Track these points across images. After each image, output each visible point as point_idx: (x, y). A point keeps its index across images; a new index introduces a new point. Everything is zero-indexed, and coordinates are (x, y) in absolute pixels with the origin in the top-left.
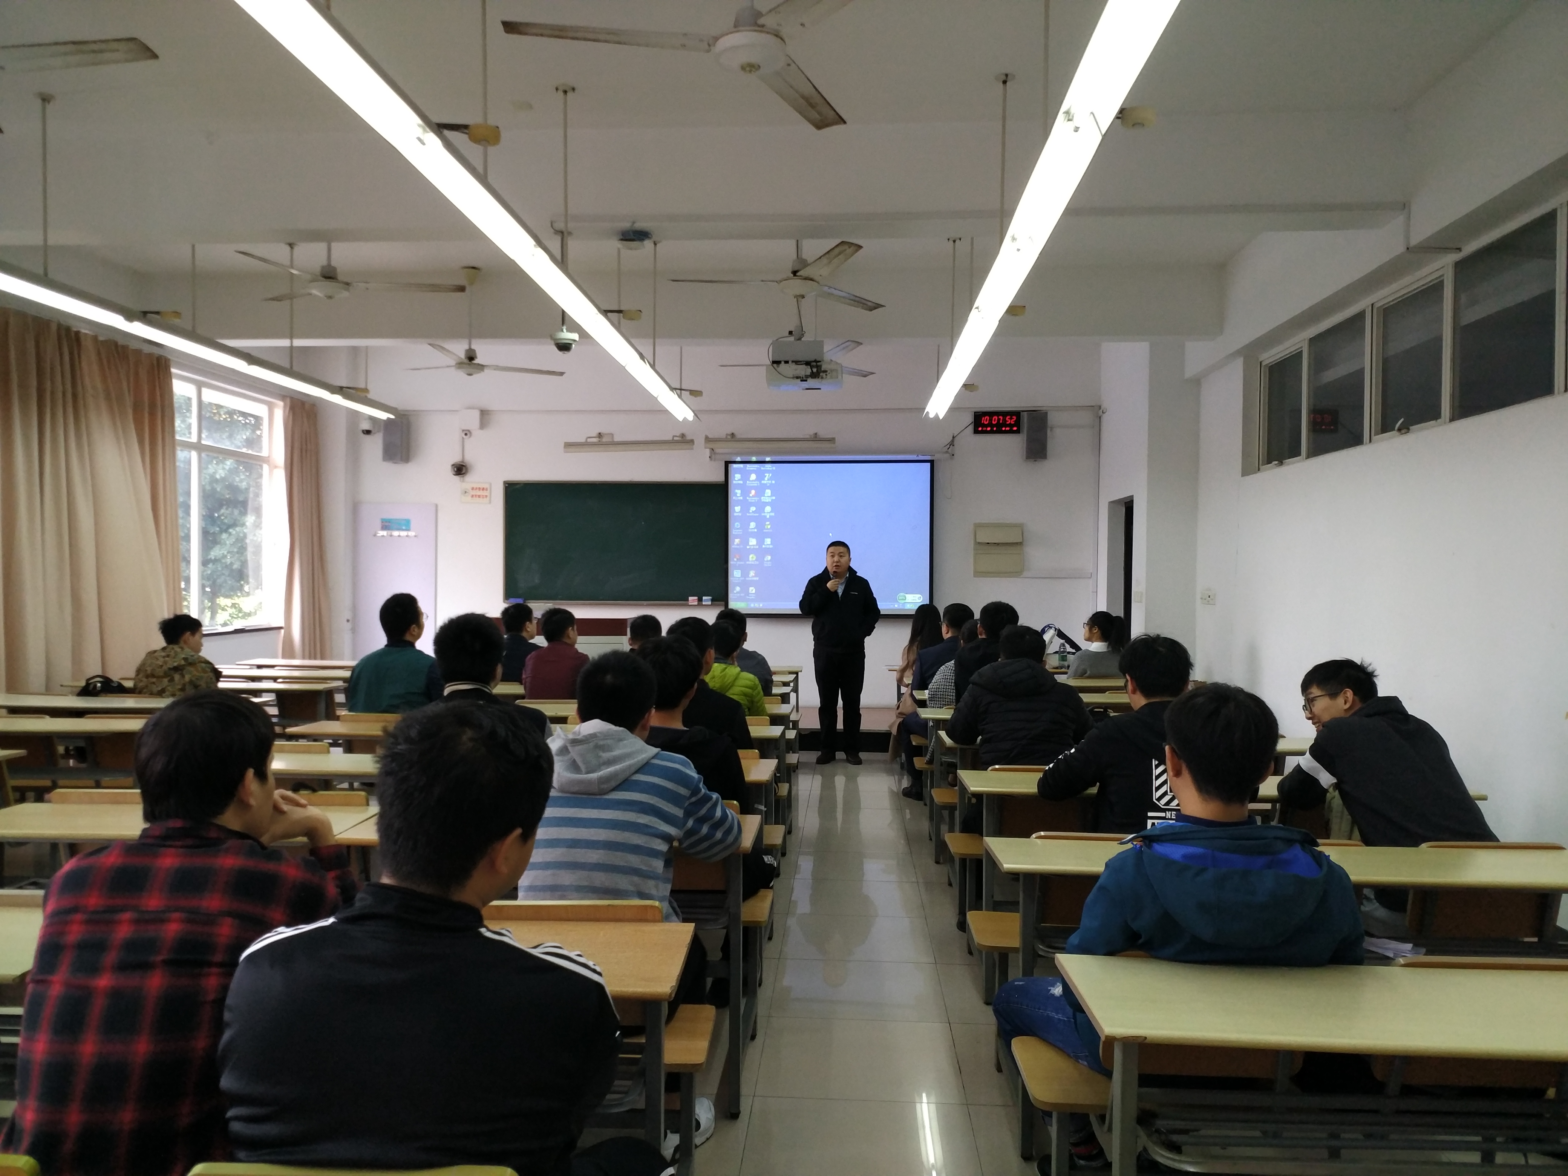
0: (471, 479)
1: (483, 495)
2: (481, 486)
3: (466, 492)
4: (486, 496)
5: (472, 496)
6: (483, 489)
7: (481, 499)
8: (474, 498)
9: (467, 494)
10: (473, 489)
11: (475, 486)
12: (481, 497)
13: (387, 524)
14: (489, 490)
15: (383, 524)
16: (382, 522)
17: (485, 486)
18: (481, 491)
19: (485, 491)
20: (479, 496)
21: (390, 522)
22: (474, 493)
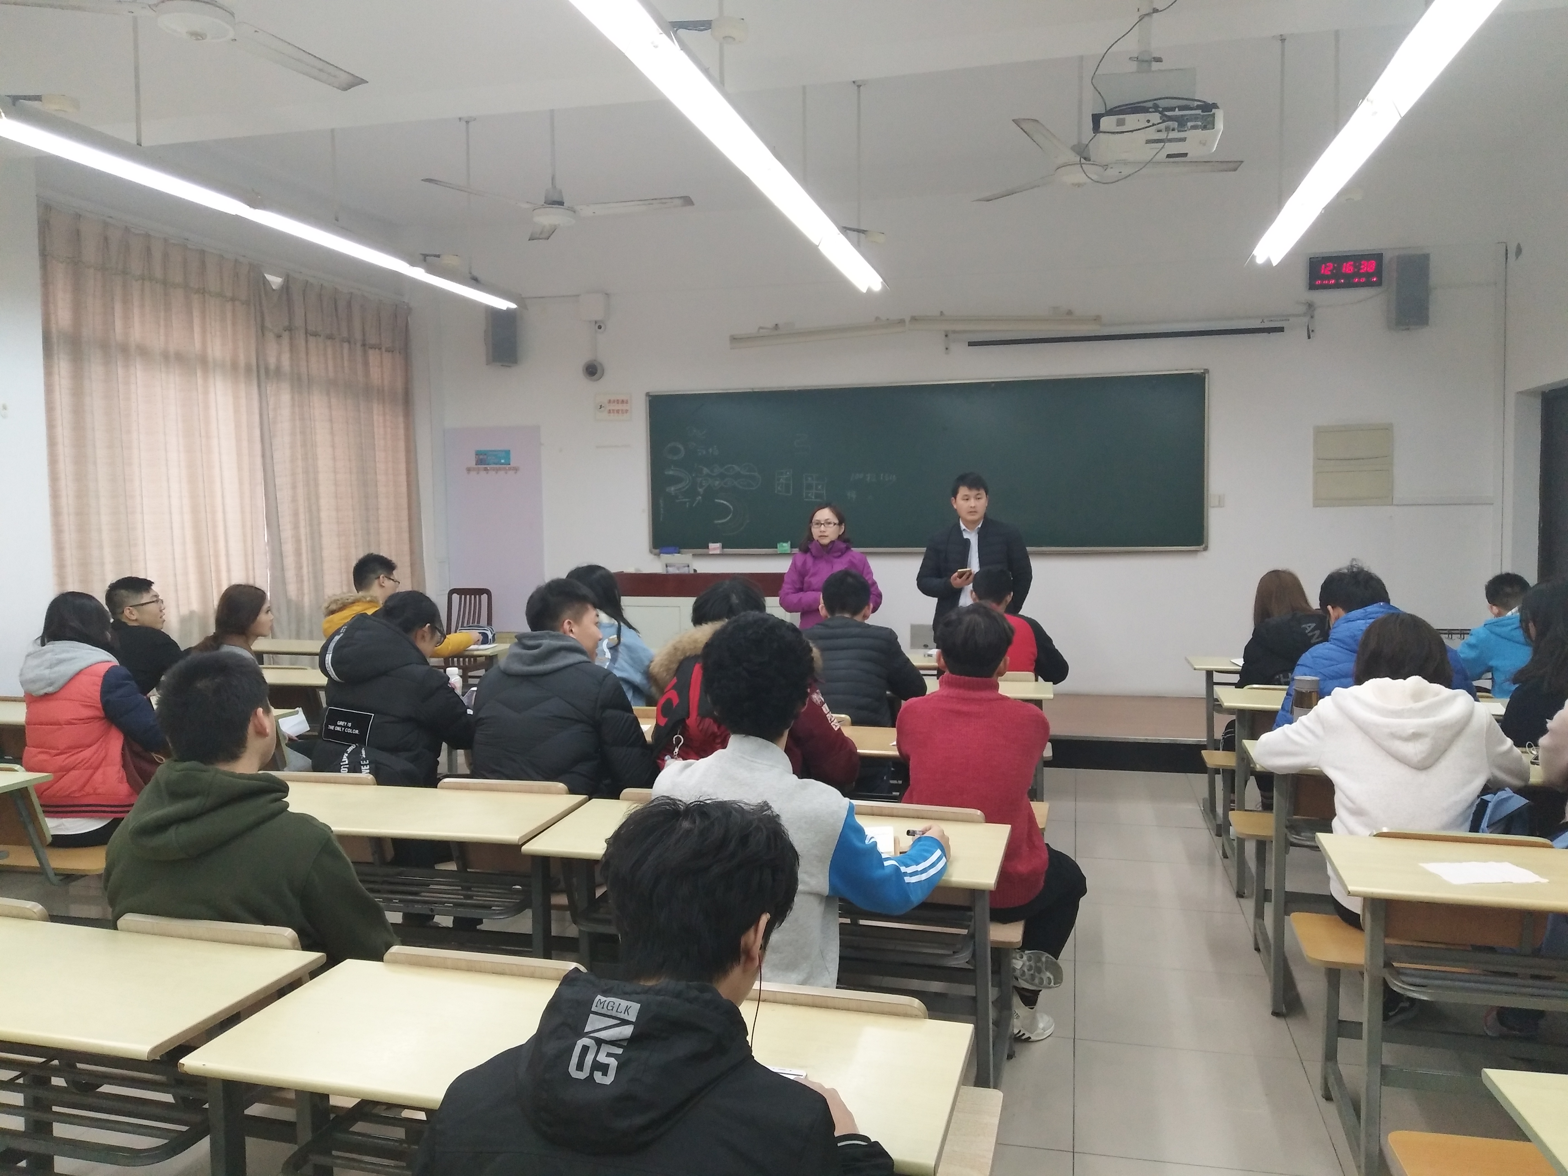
0: (607, 386)
1: (622, 410)
2: (621, 398)
3: (601, 406)
4: (627, 411)
5: (609, 411)
6: (623, 402)
8: (612, 414)
10: (610, 401)
13: (481, 457)
15: (477, 456)
16: (476, 455)
19: (625, 405)
20: (618, 411)
21: (485, 454)
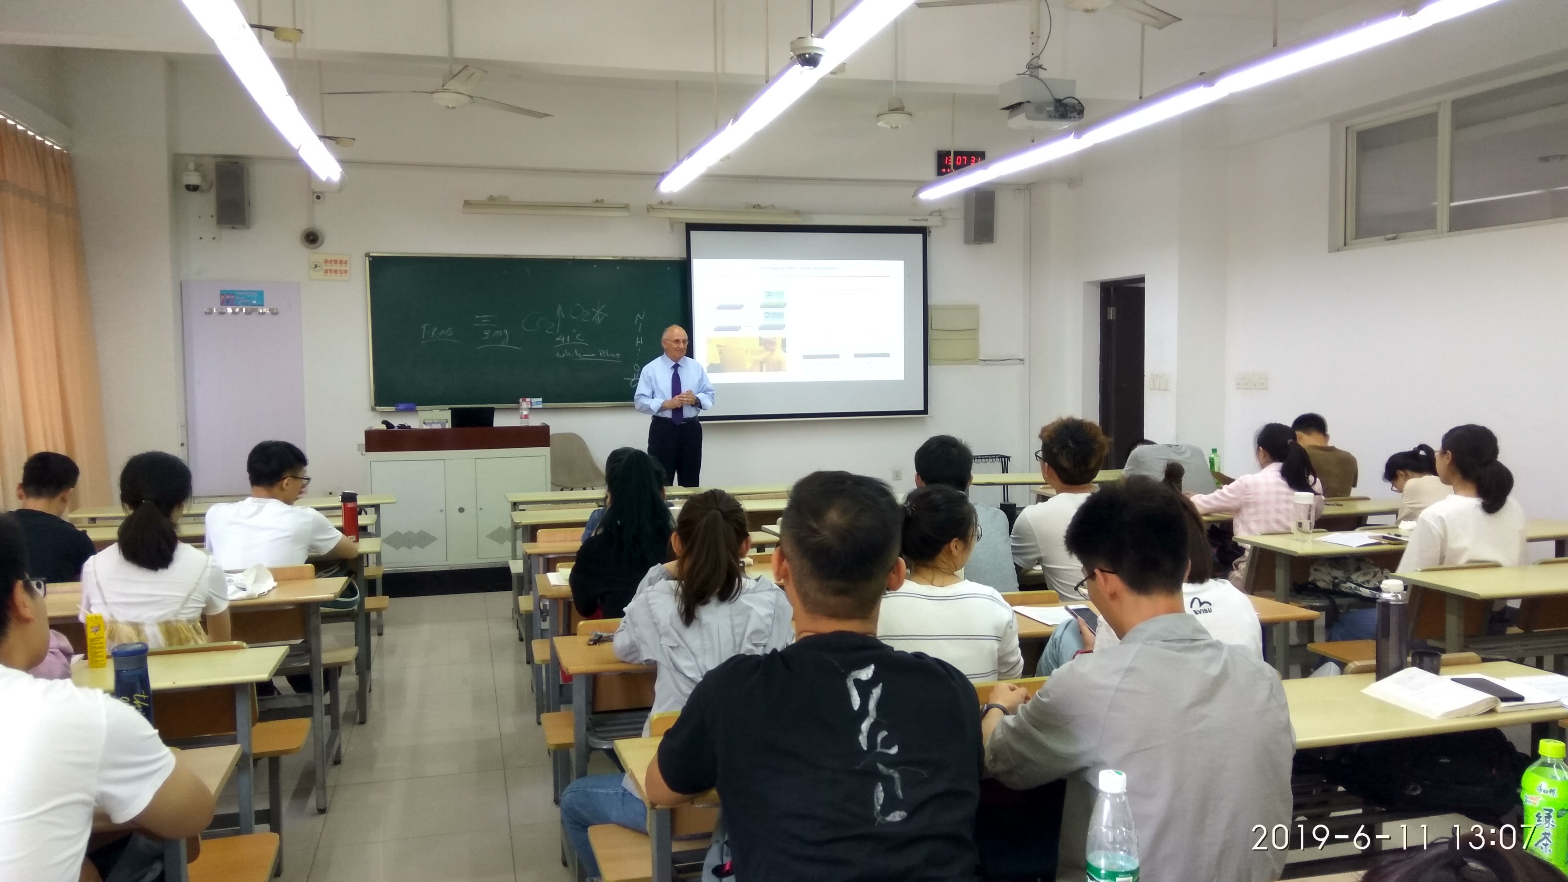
7: (339, 275)
9: (318, 268)
11: (329, 258)
12: (338, 272)
14: (348, 264)
17: (344, 258)
18: (338, 265)
22: (329, 267)
